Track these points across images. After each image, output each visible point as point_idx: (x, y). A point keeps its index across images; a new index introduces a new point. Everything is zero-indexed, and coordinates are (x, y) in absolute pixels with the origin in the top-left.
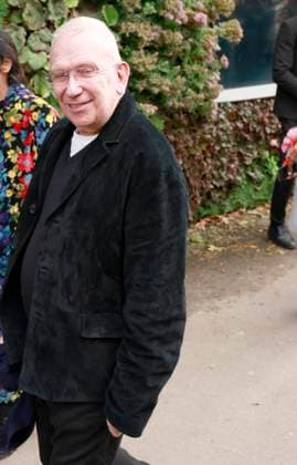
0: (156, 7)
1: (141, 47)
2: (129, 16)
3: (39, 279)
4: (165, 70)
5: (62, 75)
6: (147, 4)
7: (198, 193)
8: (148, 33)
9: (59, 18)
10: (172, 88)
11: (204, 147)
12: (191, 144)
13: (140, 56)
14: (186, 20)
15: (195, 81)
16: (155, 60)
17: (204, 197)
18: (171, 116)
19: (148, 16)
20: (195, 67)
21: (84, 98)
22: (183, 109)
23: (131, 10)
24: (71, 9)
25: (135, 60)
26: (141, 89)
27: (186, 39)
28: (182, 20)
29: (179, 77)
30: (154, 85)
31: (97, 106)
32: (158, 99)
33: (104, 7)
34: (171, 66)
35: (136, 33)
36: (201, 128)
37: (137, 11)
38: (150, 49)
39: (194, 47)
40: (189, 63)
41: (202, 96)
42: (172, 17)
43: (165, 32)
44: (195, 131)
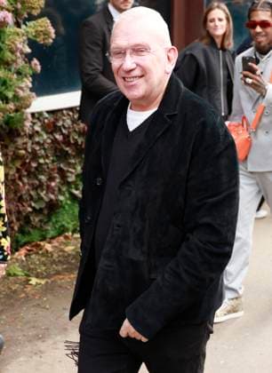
5: (120, 53)
15: (2, 89)
17: (22, 223)
31: (147, 82)
36: (13, 142)
44: (6, 147)
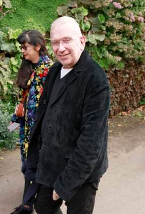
0: (121, 15)
1: (115, 32)
2: (110, 19)
3: (47, 132)
4: (125, 42)
6: (118, 13)
7: (139, 95)
8: (118, 26)
9: (80, 20)
10: (128, 50)
11: (142, 75)
12: (136, 74)
13: (114, 36)
14: (134, 20)
15: (138, 46)
16: (121, 37)
17: (142, 97)
18: (128, 62)
19: (117, 19)
20: (138, 40)
21: (67, 52)
22: (133, 58)
23: (110, 16)
24: (85, 16)
25: (112, 38)
26: (115, 50)
27: (134, 28)
28: (132, 20)
29: (131, 45)
30: (120, 48)
31: (72, 56)
32: (122, 55)
33: (99, 15)
34: (128, 40)
35: (113, 26)
36: (140, 66)
37: (113, 17)
38: (118, 33)
39: (138, 32)
40: (135, 39)
41: (141, 53)
42: (128, 19)
43: (125, 25)
44: (138, 68)
